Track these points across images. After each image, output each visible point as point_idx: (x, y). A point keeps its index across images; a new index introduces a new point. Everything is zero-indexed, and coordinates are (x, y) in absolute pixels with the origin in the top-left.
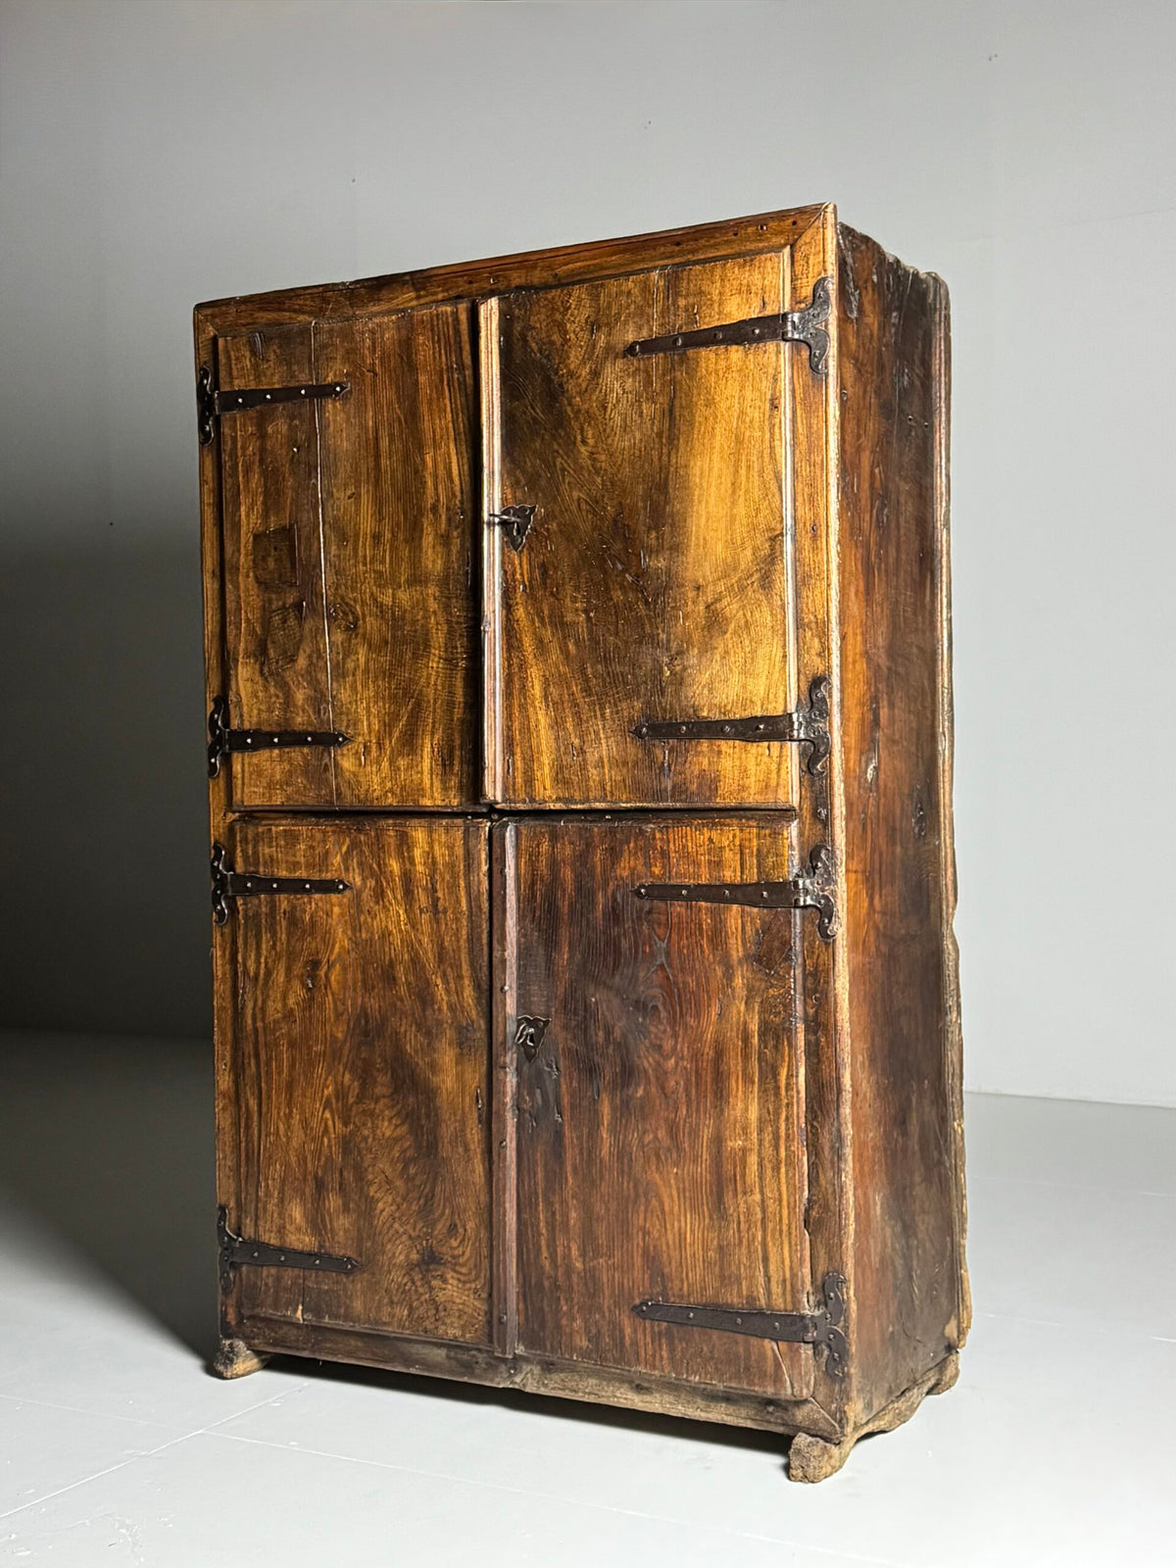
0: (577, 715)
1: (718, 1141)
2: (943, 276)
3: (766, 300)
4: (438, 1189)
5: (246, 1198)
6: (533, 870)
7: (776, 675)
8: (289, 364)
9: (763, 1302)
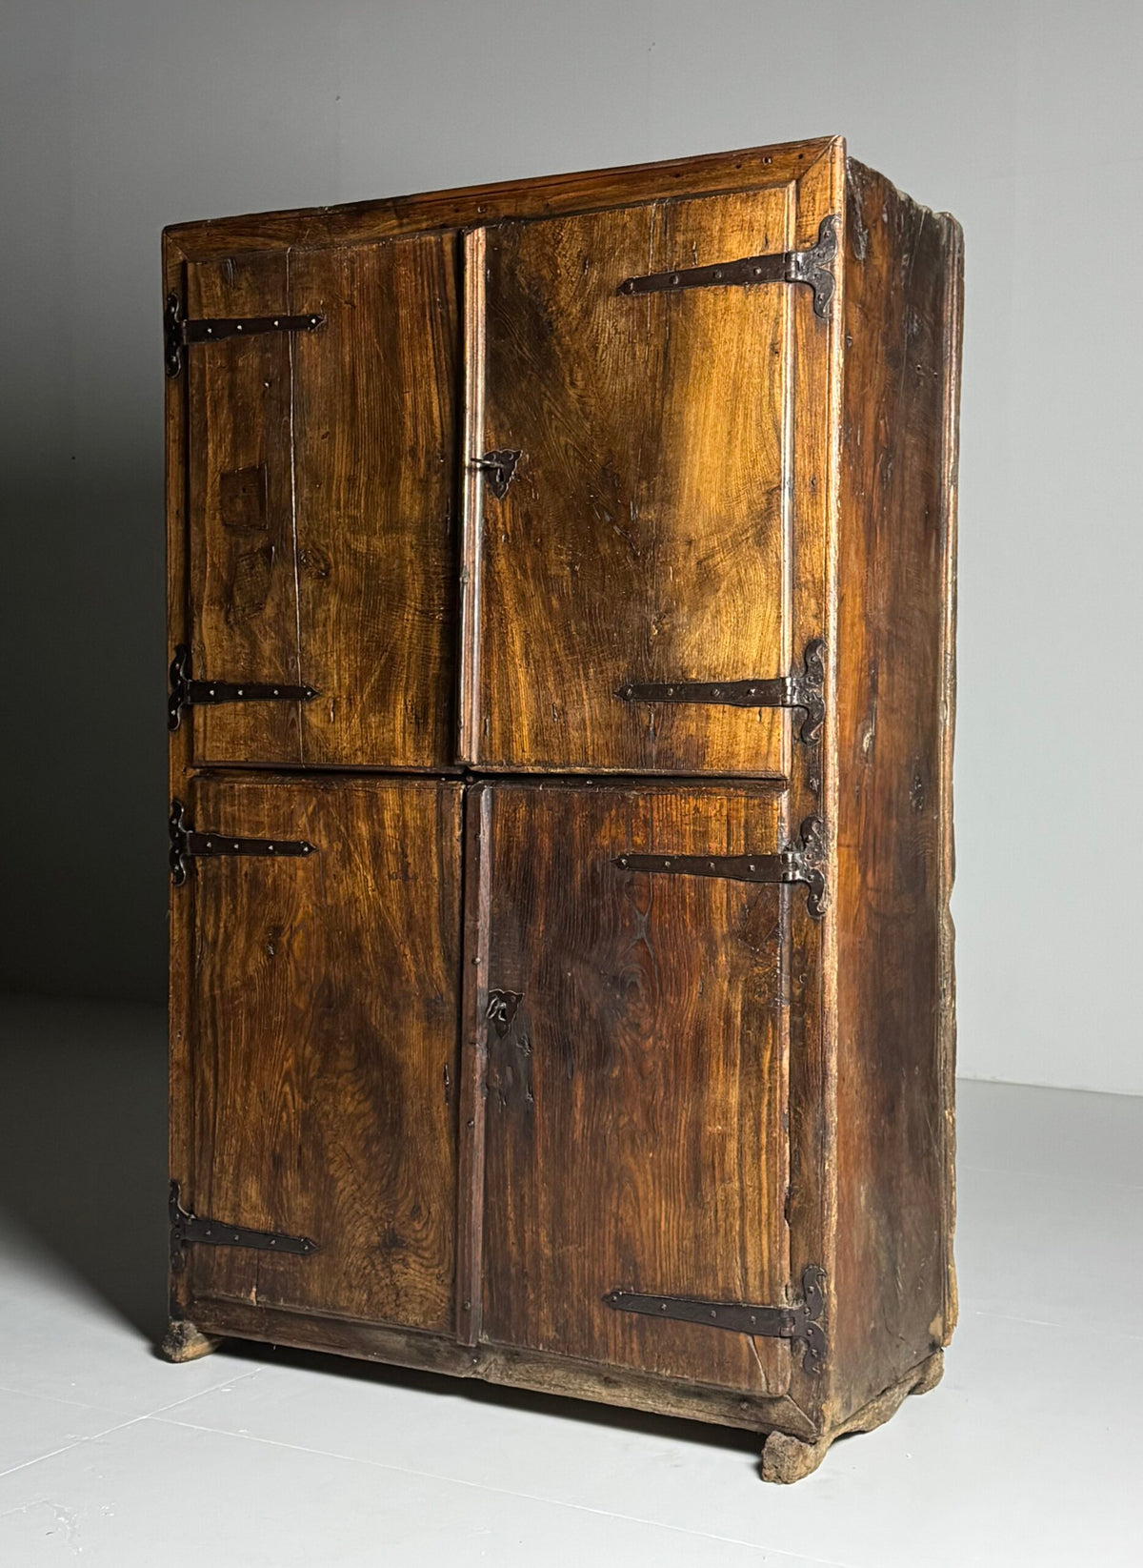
0: (559, 673)
1: (697, 1126)
2: (957, 217)
3: (769, 237)
4: (402, 1169)
5: (199, 1174)
6: (510, 837)
7: (770, 637)
8: (262, 293)
9: (739, 1295)
